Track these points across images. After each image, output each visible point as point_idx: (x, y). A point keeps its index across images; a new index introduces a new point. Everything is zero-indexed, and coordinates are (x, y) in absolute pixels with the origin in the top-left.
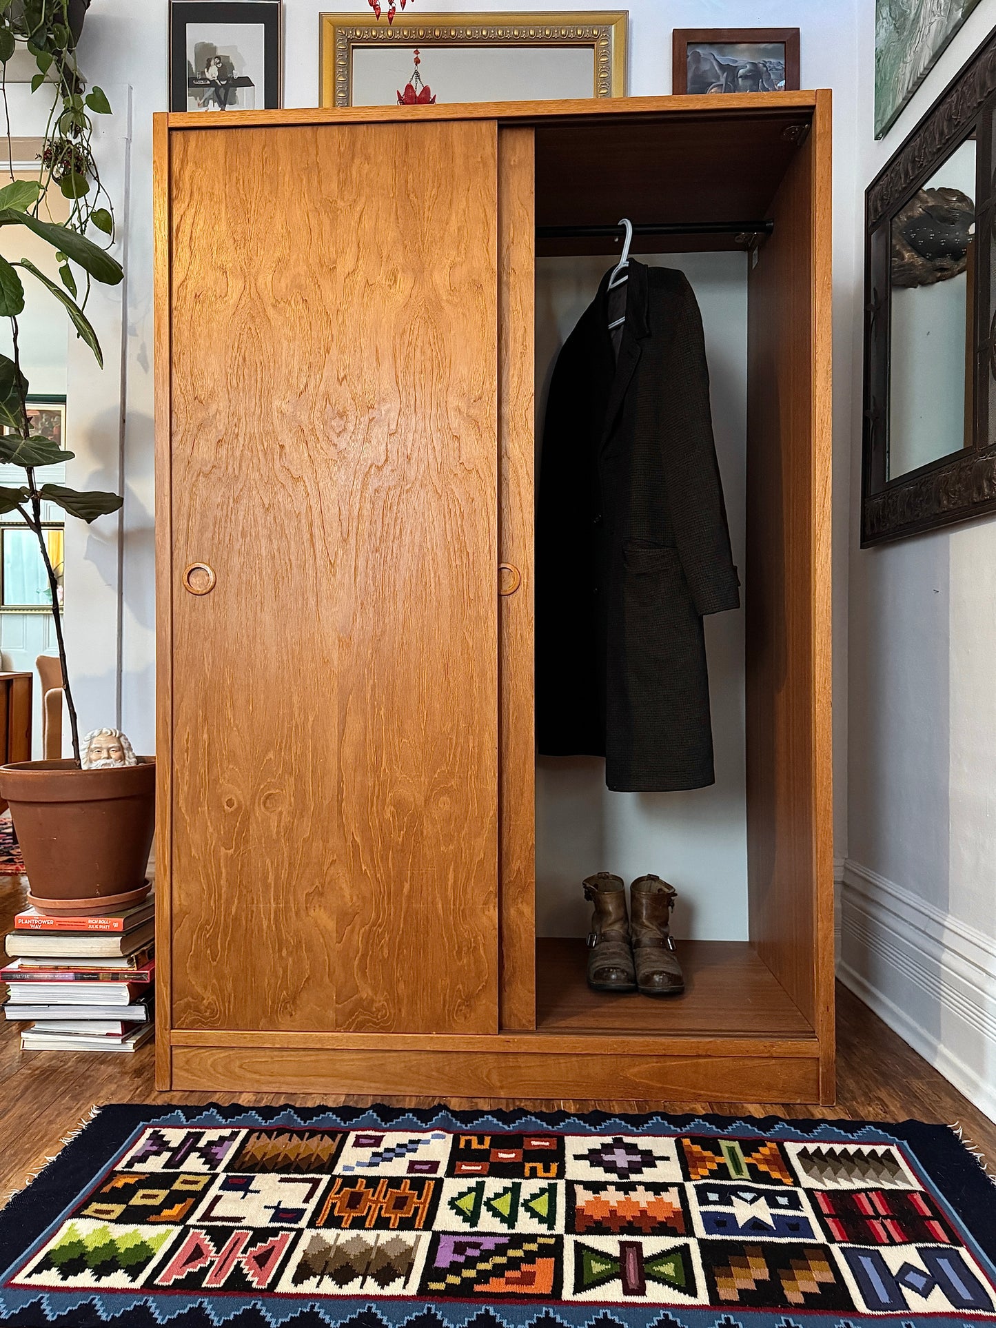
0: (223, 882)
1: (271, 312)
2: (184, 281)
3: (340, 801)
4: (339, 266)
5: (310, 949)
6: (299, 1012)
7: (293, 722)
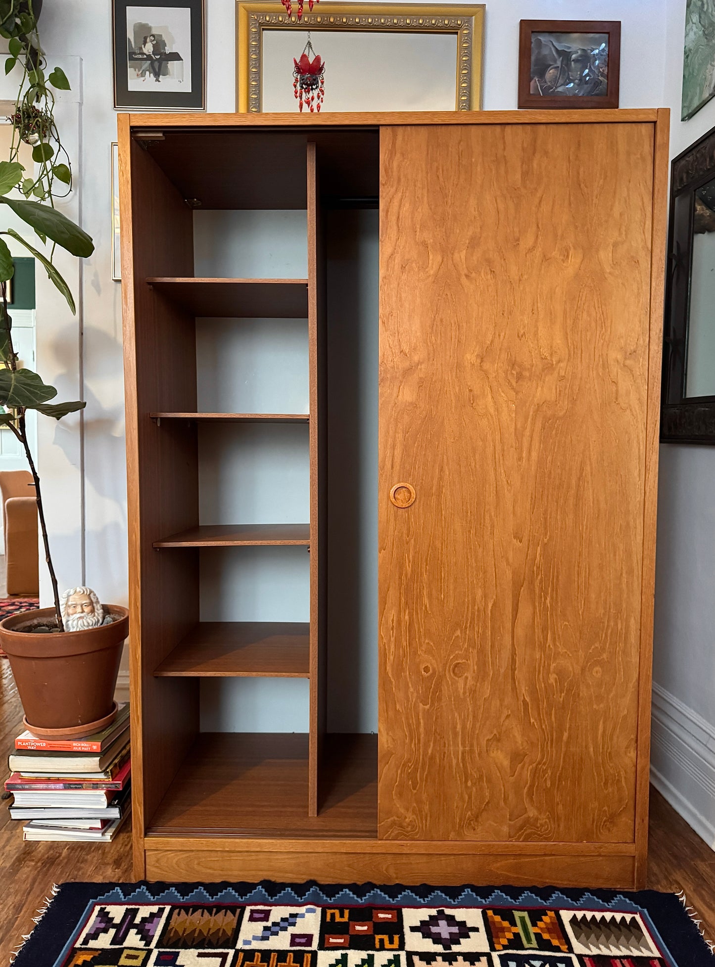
0: (422, 730)
1: (464, 280)
2: (392, 255)
3: (513, 670)
4: (521, 243)
5: (489, 781)
6: (480, 828)
7: (476, 608)
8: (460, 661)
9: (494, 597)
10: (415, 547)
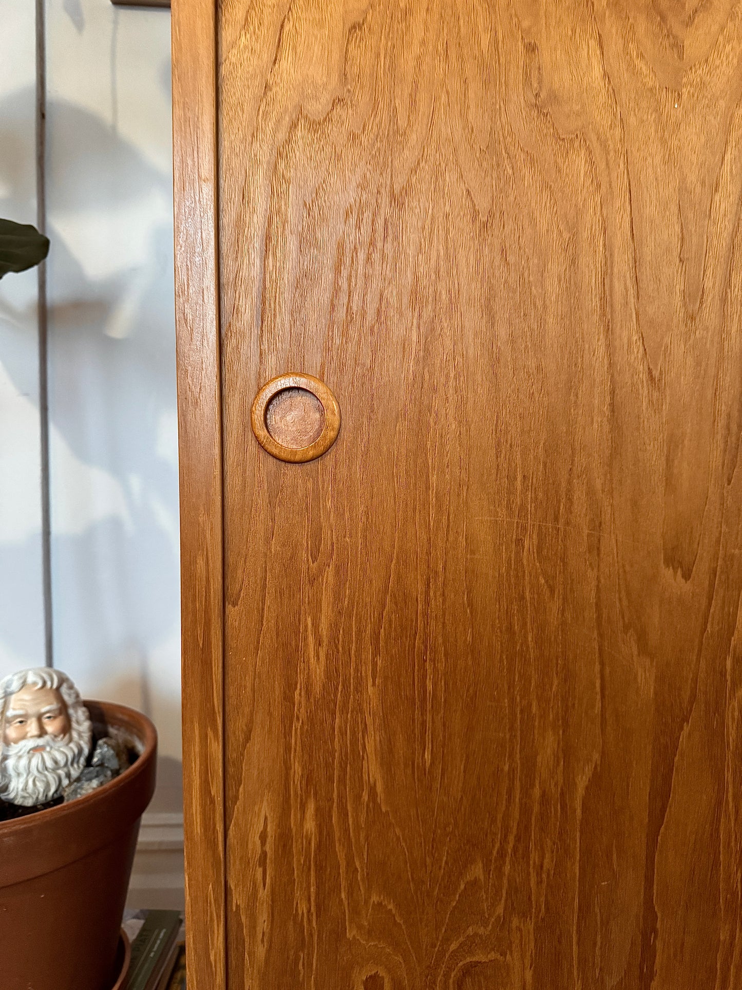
3: (646, 979)
7: (537, 792)
8: (480, 957)
9: (596, 756)
10: (338, 597)
